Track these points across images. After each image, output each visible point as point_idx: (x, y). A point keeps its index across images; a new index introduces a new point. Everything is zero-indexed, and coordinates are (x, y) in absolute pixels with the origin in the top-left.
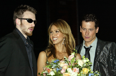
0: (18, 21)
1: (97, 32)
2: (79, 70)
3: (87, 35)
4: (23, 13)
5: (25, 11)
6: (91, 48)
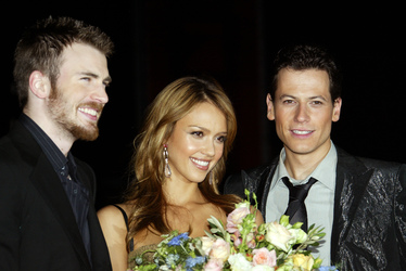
0: (38, 84)
1: (336, 118)
3: (301, 122)
4: (59, 50)
5: (70, 42)
6: (313, 187)
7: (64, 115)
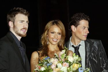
2: (68, 65)
7: (17, 31)
